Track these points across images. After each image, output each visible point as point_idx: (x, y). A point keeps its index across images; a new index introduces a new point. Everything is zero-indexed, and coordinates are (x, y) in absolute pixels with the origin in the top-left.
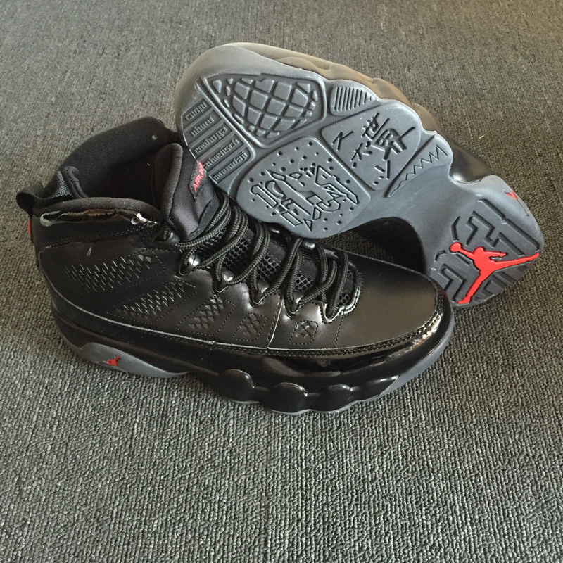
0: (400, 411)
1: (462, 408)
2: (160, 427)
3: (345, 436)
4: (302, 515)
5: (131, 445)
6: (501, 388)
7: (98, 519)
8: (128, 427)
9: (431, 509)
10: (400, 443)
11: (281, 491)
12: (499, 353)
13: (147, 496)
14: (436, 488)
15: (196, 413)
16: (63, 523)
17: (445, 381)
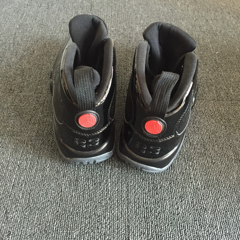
0: (189, 180)
1: (217, 179)
2: (75, 186)
3: (164, 192)
4: (145, 231)
5: (61, 195)
6: (235, 170)
7: (46, 232)
8: (60, 186)
9: (206, 228)
10: (190, 196)
11: (135, 219)
12: (232, 153)
13: (70, 220)
14: (208, 218)
15: (92, 179)
16: (29, 233)
17: (209, 166)
